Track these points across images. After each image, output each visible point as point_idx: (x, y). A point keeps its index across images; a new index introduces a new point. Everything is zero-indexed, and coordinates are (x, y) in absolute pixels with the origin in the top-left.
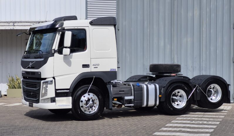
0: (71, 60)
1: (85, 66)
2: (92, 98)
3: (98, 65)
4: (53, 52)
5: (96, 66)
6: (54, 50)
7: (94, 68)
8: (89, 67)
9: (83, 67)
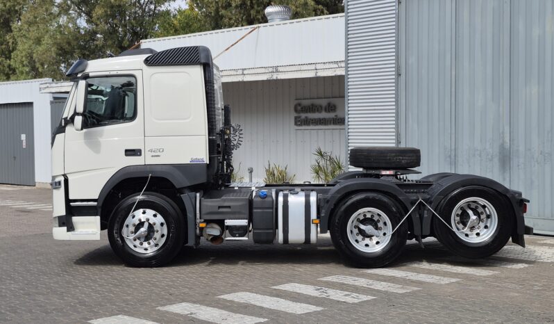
0: (100, 139)
1: (130, 153)
2: (148, 220)
3: (161, 150)
4: (63, 125)
5: (156, 153)
6: (66, 119)
7: (152, 156)
8: (140, 155)
9: (126, 155)
